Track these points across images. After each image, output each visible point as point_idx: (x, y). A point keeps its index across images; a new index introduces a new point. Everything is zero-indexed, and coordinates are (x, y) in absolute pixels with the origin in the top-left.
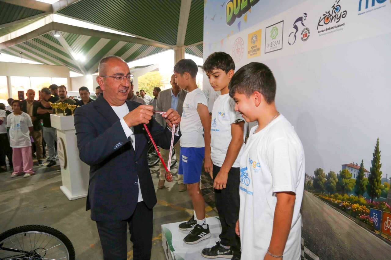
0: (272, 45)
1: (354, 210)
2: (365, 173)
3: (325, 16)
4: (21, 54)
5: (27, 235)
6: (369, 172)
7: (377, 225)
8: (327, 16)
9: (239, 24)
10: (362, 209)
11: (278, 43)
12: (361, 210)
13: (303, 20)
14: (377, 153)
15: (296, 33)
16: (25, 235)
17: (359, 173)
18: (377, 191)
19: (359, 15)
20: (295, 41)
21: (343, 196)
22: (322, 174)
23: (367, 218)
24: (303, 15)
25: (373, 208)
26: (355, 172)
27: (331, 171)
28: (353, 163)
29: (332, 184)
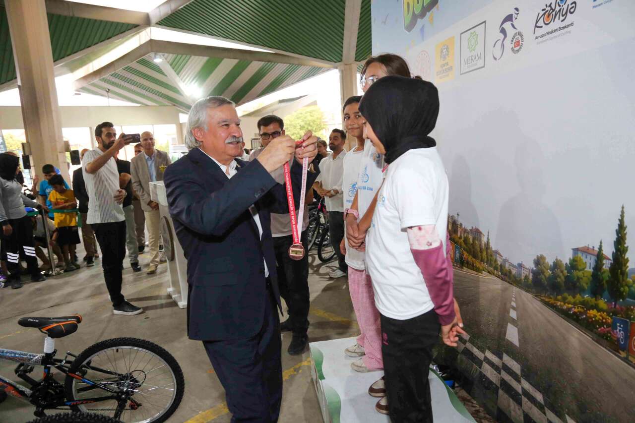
0: (470, 61)
1: (590, 320)
2: (604, 261)
3: (545, 11)
4: (108, 92)
5: (119, 350)
6: (611, 260)
7: (622, 343)
8: (547, 11)
9: (422, 30)
10: (601, 318)
11: (478, 57)
12: (599, 319)
13: (514, 19)
14: (621, 229)
15: (503, 42)
16: (117, 350)
17: (597, 262)
18: (622, 289)
19: (595, 9)
20: (502, 54)
21: (574, 297)
22: (544, 263)
23: (609, 332)
24: (513, 12)
25: (616, 316)
26: (591, 259)
27: (557, 259)
28: (587, 246)
29: (559, 280)
